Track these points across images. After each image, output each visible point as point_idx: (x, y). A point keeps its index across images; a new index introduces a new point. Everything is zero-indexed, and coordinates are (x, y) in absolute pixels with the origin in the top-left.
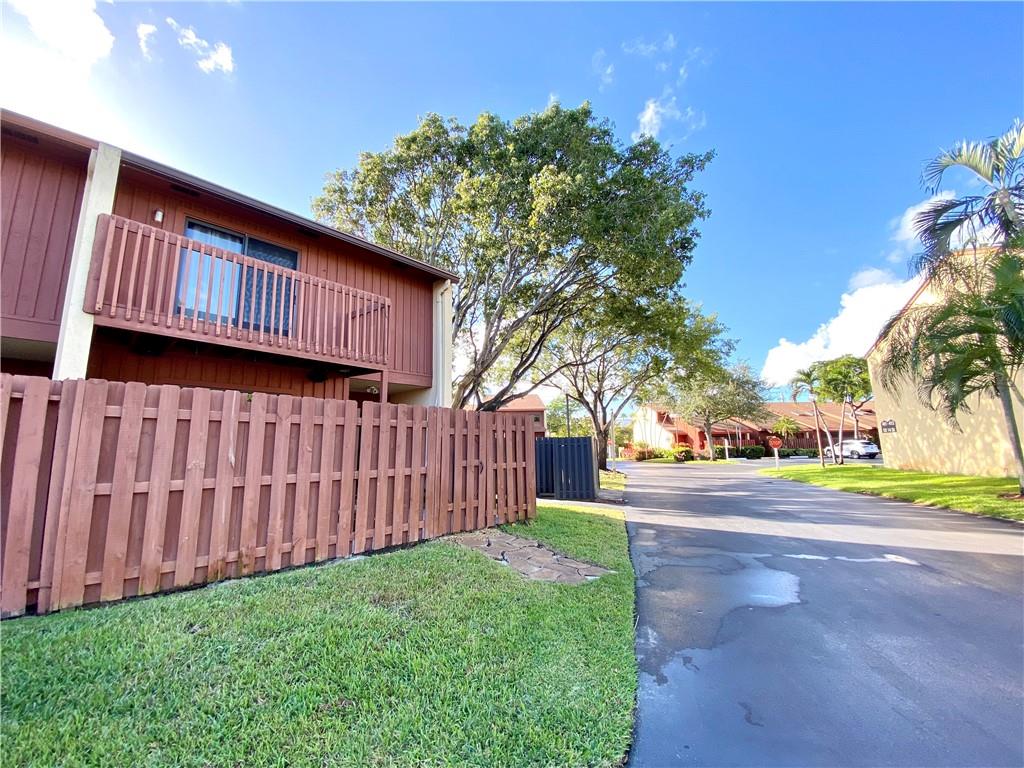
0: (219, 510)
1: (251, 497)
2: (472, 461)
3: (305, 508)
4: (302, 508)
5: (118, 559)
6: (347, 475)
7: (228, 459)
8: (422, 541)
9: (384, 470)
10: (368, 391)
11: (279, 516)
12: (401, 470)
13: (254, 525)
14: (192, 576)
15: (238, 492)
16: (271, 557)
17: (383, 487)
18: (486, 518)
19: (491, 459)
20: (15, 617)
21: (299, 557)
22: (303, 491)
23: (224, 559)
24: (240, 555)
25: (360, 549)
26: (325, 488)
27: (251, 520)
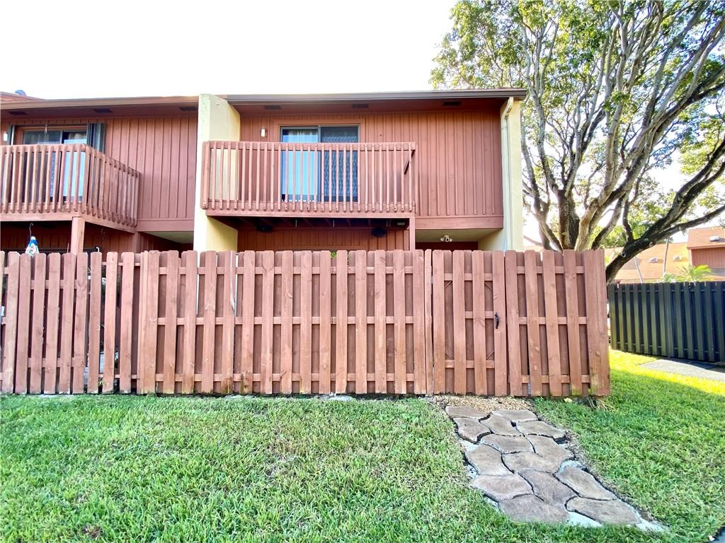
0: (226, 341)
1: (247, 333)
2: (480, 312)
3: (289, 346)
4: (286, 346)
5: (170, 367)
6: (323, 319)
7: (230, 303)
8: (411, 394)
9: (361, 318)
10: (442, 240)
11: (268, 351)
12: (380, 319)
13: (250, 356)
14: (212, 387)
15: (238, 328)
16: (264, 383)
17: (361, 333)
18: (508, 384)
19: (513, 312)
20: (126, 394)
21: (286, 387)
22: (286, 332)
23: (231, 378)
24: (242, 378)
25: (341, 389)
26: (305, 331)
27: (249, 352)
